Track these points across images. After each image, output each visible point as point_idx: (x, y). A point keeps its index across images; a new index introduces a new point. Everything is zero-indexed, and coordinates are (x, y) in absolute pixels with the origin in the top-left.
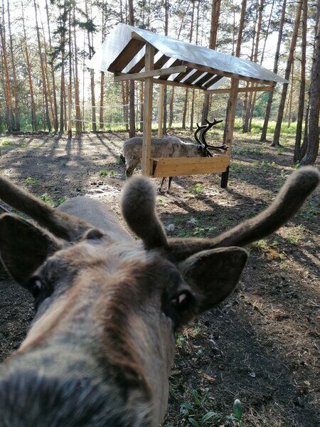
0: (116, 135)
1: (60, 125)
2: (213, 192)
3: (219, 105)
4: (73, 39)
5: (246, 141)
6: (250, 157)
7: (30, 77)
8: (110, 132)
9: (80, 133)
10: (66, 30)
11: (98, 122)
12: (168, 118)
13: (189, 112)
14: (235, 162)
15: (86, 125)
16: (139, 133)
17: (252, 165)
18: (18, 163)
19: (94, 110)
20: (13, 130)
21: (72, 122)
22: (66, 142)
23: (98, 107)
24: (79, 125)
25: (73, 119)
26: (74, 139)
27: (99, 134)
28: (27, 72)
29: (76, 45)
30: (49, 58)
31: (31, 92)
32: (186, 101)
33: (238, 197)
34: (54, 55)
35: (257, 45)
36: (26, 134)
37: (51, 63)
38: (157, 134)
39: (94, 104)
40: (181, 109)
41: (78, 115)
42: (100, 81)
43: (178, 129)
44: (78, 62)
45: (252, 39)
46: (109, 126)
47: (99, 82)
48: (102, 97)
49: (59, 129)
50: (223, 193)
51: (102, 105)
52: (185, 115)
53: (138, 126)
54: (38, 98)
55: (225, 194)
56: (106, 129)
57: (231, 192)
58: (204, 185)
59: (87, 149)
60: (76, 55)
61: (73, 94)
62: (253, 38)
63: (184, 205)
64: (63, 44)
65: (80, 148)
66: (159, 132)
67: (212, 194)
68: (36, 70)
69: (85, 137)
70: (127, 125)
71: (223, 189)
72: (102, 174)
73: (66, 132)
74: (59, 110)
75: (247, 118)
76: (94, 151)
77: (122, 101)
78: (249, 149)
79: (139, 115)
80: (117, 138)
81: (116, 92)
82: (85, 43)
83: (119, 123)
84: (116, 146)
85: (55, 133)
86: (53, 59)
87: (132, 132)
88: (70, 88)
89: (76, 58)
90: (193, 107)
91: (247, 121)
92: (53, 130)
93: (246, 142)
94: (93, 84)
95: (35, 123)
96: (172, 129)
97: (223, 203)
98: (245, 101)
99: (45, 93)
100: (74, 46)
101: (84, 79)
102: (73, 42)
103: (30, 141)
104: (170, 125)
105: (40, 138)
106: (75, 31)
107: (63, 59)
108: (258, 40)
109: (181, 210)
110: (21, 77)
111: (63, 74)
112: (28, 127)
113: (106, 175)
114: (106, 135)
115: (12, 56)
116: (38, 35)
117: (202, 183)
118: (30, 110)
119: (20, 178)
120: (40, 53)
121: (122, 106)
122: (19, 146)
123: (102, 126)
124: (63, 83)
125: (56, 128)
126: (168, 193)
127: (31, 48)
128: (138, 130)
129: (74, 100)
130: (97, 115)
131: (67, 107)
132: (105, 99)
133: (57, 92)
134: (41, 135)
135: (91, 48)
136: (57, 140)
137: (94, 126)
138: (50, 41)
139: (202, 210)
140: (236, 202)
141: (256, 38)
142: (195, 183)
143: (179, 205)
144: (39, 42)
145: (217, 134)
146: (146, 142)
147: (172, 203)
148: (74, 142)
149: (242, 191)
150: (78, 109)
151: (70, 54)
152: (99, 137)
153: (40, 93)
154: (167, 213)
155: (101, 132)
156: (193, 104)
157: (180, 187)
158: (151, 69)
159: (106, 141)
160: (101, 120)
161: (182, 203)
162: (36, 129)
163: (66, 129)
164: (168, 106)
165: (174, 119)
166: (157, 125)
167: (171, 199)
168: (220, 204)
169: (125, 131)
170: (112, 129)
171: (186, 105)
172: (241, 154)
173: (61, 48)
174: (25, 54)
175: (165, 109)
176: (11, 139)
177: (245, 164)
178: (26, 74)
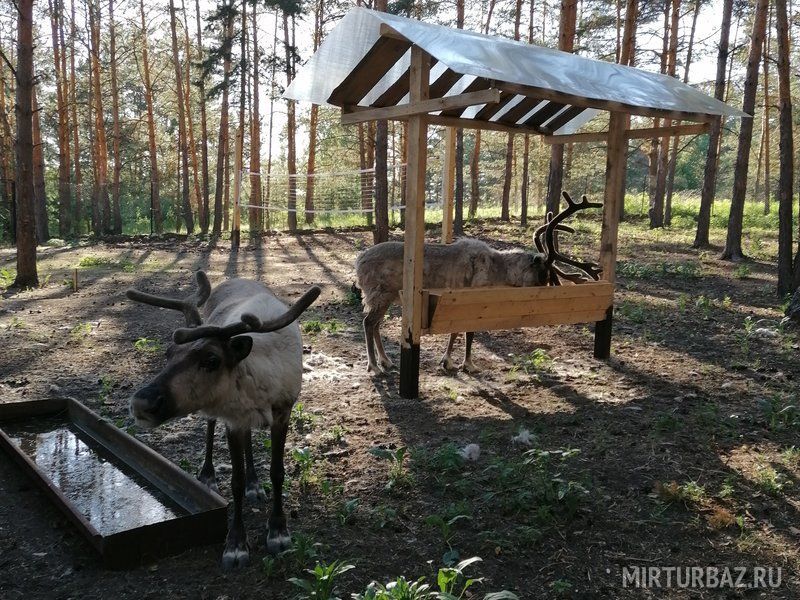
0: (343, 238)
1: (212, 218)
2: (575, 369)
3: (590, 165)
4: (250, 31)
5: (658, 247)
6: (669, 287)
7: (150, 115)
8: (329, 231)
9: (258, 235)
10: (236, 13)
11: (301, 210)
12: (467, 197)
13: (517, 181)
14: (631, 296)
15: (273, 216)
16: (398, 232)
17: (674, 303)
18: (118, 307)
19: (293, 183)
20: (107, 231)
21: (240, 211)
22: (225, 257)
23: (301, 175)
24: (256, 217)
25: (245, 203)
26: (247, 249)
27: (305, 237)
28: (144, 104)
29: (255, 43)
30: (195, 74)
31: (152, 146)
32: (509, 157)
33: (637, 378)
34: (207, 68)
35: (675, 29)
36: (136, 240)
37: (200, 84)
38: (440, 234)
39: (292, 169)
40: (498, 175)
41: (256, 196)
42: (310, 118)
43: (492, 221)
44: (261, 79)
45: (662, 17)
46: (326, 218)
47: (305, 121)
48: (312, 153)
49: (211, 228)
50: (601, 372)
51: (311, 170)
52: (507, 188)
53: (395, 216)
54: (167, 160)
55: (603, 374)
56: (321, 225)
57: (619, 368)
58: (553, 352)
59: (276, 270)
60: (256, 65)
61: (247, 149)
62: (666, 13)
63: (502, 401)
64: (227, 43)
65: (260, 270)
66: (444, 230)
67: (573, 372)
68: (164, 100)
69: (271, 243)
70: (369, 216)
71: (599, 363)
72: (308, 329)
73: (226, 234)
74: (213, 184)
75: (659, 193)
76: (290, 274)
77: (358, 159)
78: (665, 266)
79: (398, 191)
80: (346, 246)
81: (345, 142)
82: (276, 39)
83: (350, 210)
84: (342, 263)
85: (202, 236)
86: (205, 75)
87: (382, 230)
88: (241, 137)
89: (256, 72)
90: (526, 170)
91: (658, 201)
92: (198, 230)
93: (658, 249)
94: (291, 127)
95: (156, 215)
96: (478, 222)
97: (600, 395)
98: (654, 155)
99: (183, 148)
100: (252, 45)
101: (273, 115)
102: (251, 38)
103: (145, 257)
104: (473, 211)
105: (169, 248)
106: (254, 14)
107: (227, 75)
108: (676, 17)
109: (495, 412)
110: (130, 114)
111: (225, 105)
112: (140, 225)
113: (318, 330)
114: (320, 237)
115: (114, 70)
116: (173, 25)
117: (547, 347)
118: (147, 186)
119: (121, 340)
120: (175, 61)
121: (358, 173)
122: (121, 267)
123: (310, 219)
124: (224, 124)
125: (205, 227)
126: (465, 371)
127: (156, 51)
128: (396, 226)
129: (247, 162)
130: (300, 192)
131: (232, 176)
132: (318, 157)
133: (209, 145)
134: (169, 243)
135: (291, 50)
136: (206, 252)
137: (293, 217)
138: (199, 35)
139: (546, 411)
140: (632, 393)
141: (671, 12)
142: (533, 347)
143: (490, 400)
144: (174, 38)
145: (587, 232)
146: (411, 253)
147: (473, 394)
148: (246, 256)
149: (647, 367)
150: (256, 182)
151: (244, 63)
152: (302, 244)
153: (171, 148)
154: (461, 419)
155: (309, 233)
156: (526, 164)
157: (494, 357)
158: (424, 96)
159: (318, 252)
160: (309, 205)
161: (499, 394)
162: (158, 229)
163: (226, 228)
164: (467, 169)
165: (483, 198)
166: (441, 212)
167: (472, 385)
168: (592, 396)
169: (366, 229)
170: (335, 224)
171: (509, 166)
172: (647, 277)
173: (224, 51)
174: (142, 64)
175: (460, 176)
176: (101, 253)
177: (657, 301)
178: (141, 107)
